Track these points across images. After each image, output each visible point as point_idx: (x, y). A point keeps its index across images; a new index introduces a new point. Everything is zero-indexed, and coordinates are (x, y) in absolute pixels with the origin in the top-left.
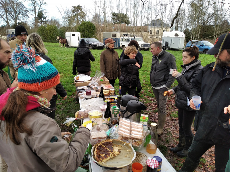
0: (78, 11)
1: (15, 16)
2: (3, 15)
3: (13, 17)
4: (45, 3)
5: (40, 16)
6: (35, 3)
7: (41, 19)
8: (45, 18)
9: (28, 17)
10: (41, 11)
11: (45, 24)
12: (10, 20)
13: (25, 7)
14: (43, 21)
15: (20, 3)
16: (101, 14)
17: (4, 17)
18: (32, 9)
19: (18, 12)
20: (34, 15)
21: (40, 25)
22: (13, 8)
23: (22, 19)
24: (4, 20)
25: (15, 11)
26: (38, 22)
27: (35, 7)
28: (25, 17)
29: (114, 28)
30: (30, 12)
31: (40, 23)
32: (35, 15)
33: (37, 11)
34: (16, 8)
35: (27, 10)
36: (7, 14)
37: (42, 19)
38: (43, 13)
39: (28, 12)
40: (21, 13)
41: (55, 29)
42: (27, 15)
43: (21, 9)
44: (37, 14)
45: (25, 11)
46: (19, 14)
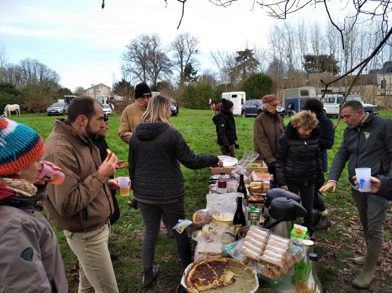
0: (246, 57)
1: (154, 74)
2: (140, 74)
3: (152, 75)
4: (197, 51)
5: (188, 70)
6: (182, 52)
7: (189, 75)
8: (195, 73)
9: (172, 73)
10: (190, 64)
11: (194, 82)
12: (148, 79)
13: (168, 60)
14: (191, 78)
15: (163, 54)
16: (283, 59)
17: (141, 76)
18: (177, 61)
19: (159, 68)
20: (180, 69)
21: (187, 83)
22: (153, 62)
23: (163, 78)
24: (141, 79)
25: (156, 66)
26: (185, 80)
27: (182, 59)
28: (167, 73)
29: (307, 81)
30: (174, 65)
31: (188, 81)
32: (182, 69)
33: (184, 64)
34: (157, 62)
35: (171, 64)
36: (144, 72)
37: (191, 75)
38: (193, 65)
39: (173, 66)
40: (163, 69)
41: (208, 88)
42: (170, 71)
43: (163, 62)
44: (184, 68)
45: (168, 65)
46: (159, 70)
